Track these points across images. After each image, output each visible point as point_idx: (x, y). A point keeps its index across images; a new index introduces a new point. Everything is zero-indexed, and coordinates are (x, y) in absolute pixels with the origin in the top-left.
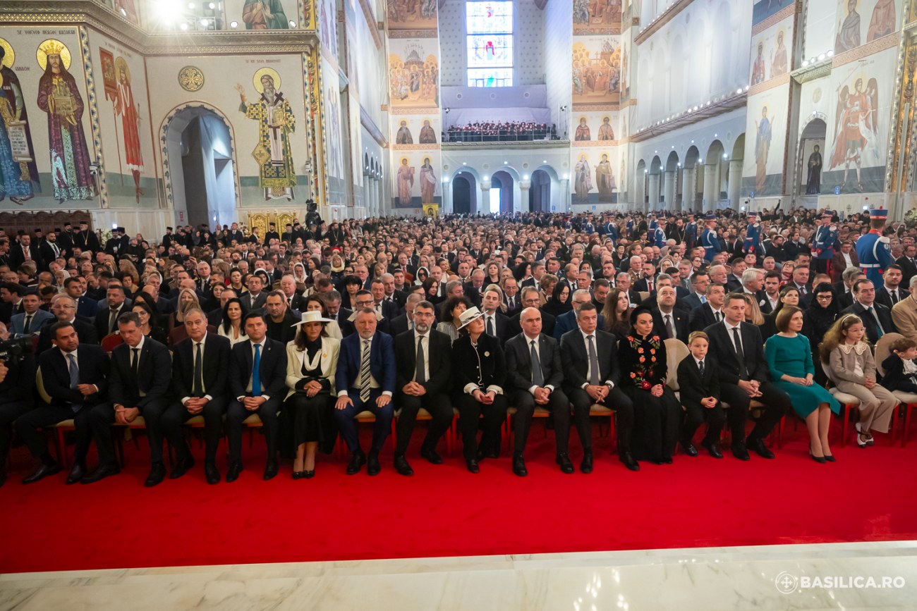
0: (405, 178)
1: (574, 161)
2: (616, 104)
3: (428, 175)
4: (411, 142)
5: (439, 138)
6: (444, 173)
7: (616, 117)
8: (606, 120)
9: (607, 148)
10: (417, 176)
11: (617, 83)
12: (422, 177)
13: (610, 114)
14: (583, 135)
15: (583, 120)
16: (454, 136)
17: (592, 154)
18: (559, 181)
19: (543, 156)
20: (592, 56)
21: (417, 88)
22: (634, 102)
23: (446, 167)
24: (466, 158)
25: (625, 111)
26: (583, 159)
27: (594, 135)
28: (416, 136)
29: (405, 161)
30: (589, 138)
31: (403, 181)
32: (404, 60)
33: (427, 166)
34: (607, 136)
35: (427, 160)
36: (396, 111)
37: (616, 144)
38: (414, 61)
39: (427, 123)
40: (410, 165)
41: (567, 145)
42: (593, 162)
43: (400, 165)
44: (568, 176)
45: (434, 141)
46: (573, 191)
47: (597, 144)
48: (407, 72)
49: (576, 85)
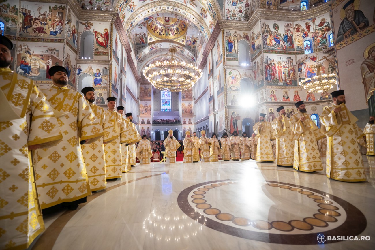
0: (143, 132)
1: (183, 128)
2: (192, 116)
3: (148, 131)
4: (144, 124)
5: (151, 123)
6: (152, 131)
7: (192, 119)
8: (190, 119)
9: (190, 126)
10: (146, 132)
11: (192, 112)
12: (147, 131)
13: (191, 118)
14: (185, 123)
15: (184, 119)
16: (155, 122)
17: (187, 127)
18: (180, 133)
19: (176, 127)
20: (186, 106)
21: (146, 112)
22: (195, 116)
23: (153, 129)
24: (158, 127)
25: (193, 118)
26: (185, 128)
27: (187, 123)
28: (146, 122)
29: (143, 128)
30: (186, 123)
31: (142, 133)
32: (144, 106)
33: (148, 129)
34: (190, 123)
35: (148, 128)
36: (141, 117)
37: (192, 125)
38: (146, 106)
39: (148, 119)
40: (144, 129)
41: (181, 125)
42: (187, 129)
43: (142, 129)
44: (181, 132)
45: (150, 123)
46: (183, 135)
47: (188, 125)
48: (144, 108)
49: (183, 112)
